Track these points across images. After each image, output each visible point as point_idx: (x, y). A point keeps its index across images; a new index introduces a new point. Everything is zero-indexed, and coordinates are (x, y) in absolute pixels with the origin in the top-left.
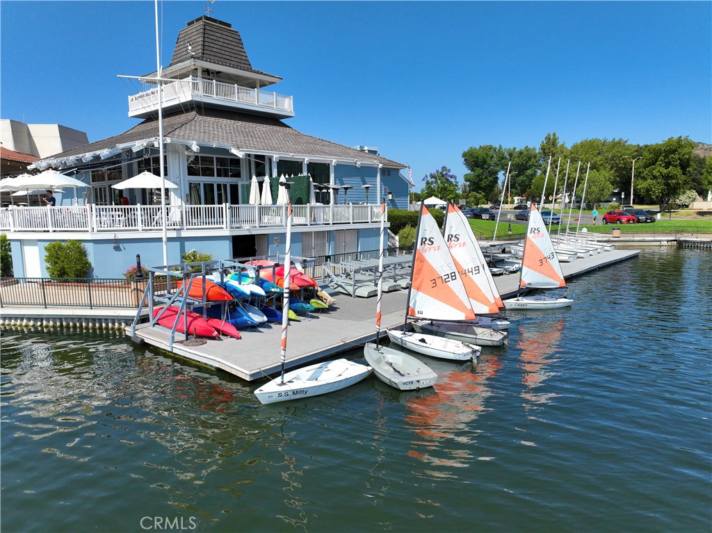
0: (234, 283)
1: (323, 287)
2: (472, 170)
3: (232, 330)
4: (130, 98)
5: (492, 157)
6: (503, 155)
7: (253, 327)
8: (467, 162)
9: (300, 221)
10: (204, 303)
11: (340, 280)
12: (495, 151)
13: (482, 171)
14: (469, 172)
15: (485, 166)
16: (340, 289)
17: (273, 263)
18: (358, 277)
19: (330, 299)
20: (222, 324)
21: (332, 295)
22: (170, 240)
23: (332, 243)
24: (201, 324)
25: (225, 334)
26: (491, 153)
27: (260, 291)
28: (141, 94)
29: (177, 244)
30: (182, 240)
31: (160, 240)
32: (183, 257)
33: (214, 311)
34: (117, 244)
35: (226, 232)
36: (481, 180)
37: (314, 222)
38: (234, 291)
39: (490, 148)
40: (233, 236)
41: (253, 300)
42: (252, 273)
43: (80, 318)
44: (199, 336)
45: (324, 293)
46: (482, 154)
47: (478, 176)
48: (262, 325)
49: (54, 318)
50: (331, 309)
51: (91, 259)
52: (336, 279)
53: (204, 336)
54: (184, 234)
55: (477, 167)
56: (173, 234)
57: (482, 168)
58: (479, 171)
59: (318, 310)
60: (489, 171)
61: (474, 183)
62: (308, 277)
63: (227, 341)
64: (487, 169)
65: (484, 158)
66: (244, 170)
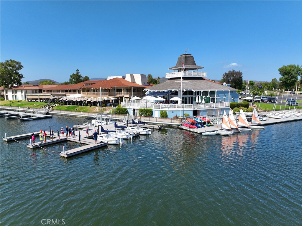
0: (196, 120)
1: (211, 122)
2: (283, 76)
3: (197, 127)
4: (166, 74)
5: (293, 70)
6: (299, 69)
7: (199, 127)
8: (281, 73)
9: (207, 107)
10: (192, 123)
11: (215, 120)
12: (295, 67)
13: (288, 76)
14: (282, 77)
15: (290, 74)
16: (215, 122)
17: (203, 117)
18: (219, 120)
19: (213, 124)
20: (195, 126)
21: (213, 123)
22: (182, 111)
23: (215, 112)
24: (192, 126)
25: (195, 128)
26: (293, 69)
27: (201, 122)
28: (169, 73)
29: (183, 112)
30: (184, 111)
31: (180, 111)
32: (184, 114)
33: (193, 124)
34: (172, 111)
35: (192, 110)
36: (287, 80)
37: (210, 107)
38: (197, 121)
39: (293, 66)
40: (194, 111)
41: (199, 123)
42: (199, 119)
43: (169, 124)
44: (192, 128)
45: (211, 123)
46: (288, 69)
47: (286, 78)
48: (201, 127)
49: (165, 124)
50: (213, 126)
51: (168, 114)
52: (214, 120)
53: (193, 128)
54: (184, 110)
55: (286, 74)
56: (182, 110)
57: (288, 75)
58: (287, 76)
59: (210, 126)
60: (292, 76)
61: (284, 82)
62: (209, 120)
63: (196, 129)
64: (291, 75)
65: (289, 71)
66: (194, 94)
